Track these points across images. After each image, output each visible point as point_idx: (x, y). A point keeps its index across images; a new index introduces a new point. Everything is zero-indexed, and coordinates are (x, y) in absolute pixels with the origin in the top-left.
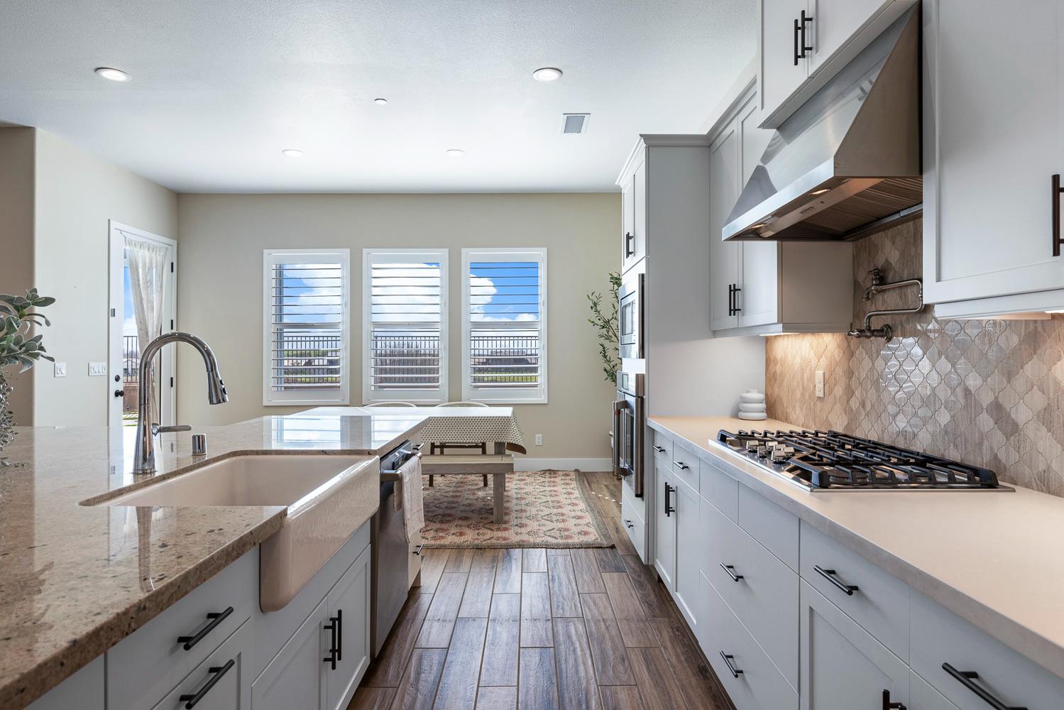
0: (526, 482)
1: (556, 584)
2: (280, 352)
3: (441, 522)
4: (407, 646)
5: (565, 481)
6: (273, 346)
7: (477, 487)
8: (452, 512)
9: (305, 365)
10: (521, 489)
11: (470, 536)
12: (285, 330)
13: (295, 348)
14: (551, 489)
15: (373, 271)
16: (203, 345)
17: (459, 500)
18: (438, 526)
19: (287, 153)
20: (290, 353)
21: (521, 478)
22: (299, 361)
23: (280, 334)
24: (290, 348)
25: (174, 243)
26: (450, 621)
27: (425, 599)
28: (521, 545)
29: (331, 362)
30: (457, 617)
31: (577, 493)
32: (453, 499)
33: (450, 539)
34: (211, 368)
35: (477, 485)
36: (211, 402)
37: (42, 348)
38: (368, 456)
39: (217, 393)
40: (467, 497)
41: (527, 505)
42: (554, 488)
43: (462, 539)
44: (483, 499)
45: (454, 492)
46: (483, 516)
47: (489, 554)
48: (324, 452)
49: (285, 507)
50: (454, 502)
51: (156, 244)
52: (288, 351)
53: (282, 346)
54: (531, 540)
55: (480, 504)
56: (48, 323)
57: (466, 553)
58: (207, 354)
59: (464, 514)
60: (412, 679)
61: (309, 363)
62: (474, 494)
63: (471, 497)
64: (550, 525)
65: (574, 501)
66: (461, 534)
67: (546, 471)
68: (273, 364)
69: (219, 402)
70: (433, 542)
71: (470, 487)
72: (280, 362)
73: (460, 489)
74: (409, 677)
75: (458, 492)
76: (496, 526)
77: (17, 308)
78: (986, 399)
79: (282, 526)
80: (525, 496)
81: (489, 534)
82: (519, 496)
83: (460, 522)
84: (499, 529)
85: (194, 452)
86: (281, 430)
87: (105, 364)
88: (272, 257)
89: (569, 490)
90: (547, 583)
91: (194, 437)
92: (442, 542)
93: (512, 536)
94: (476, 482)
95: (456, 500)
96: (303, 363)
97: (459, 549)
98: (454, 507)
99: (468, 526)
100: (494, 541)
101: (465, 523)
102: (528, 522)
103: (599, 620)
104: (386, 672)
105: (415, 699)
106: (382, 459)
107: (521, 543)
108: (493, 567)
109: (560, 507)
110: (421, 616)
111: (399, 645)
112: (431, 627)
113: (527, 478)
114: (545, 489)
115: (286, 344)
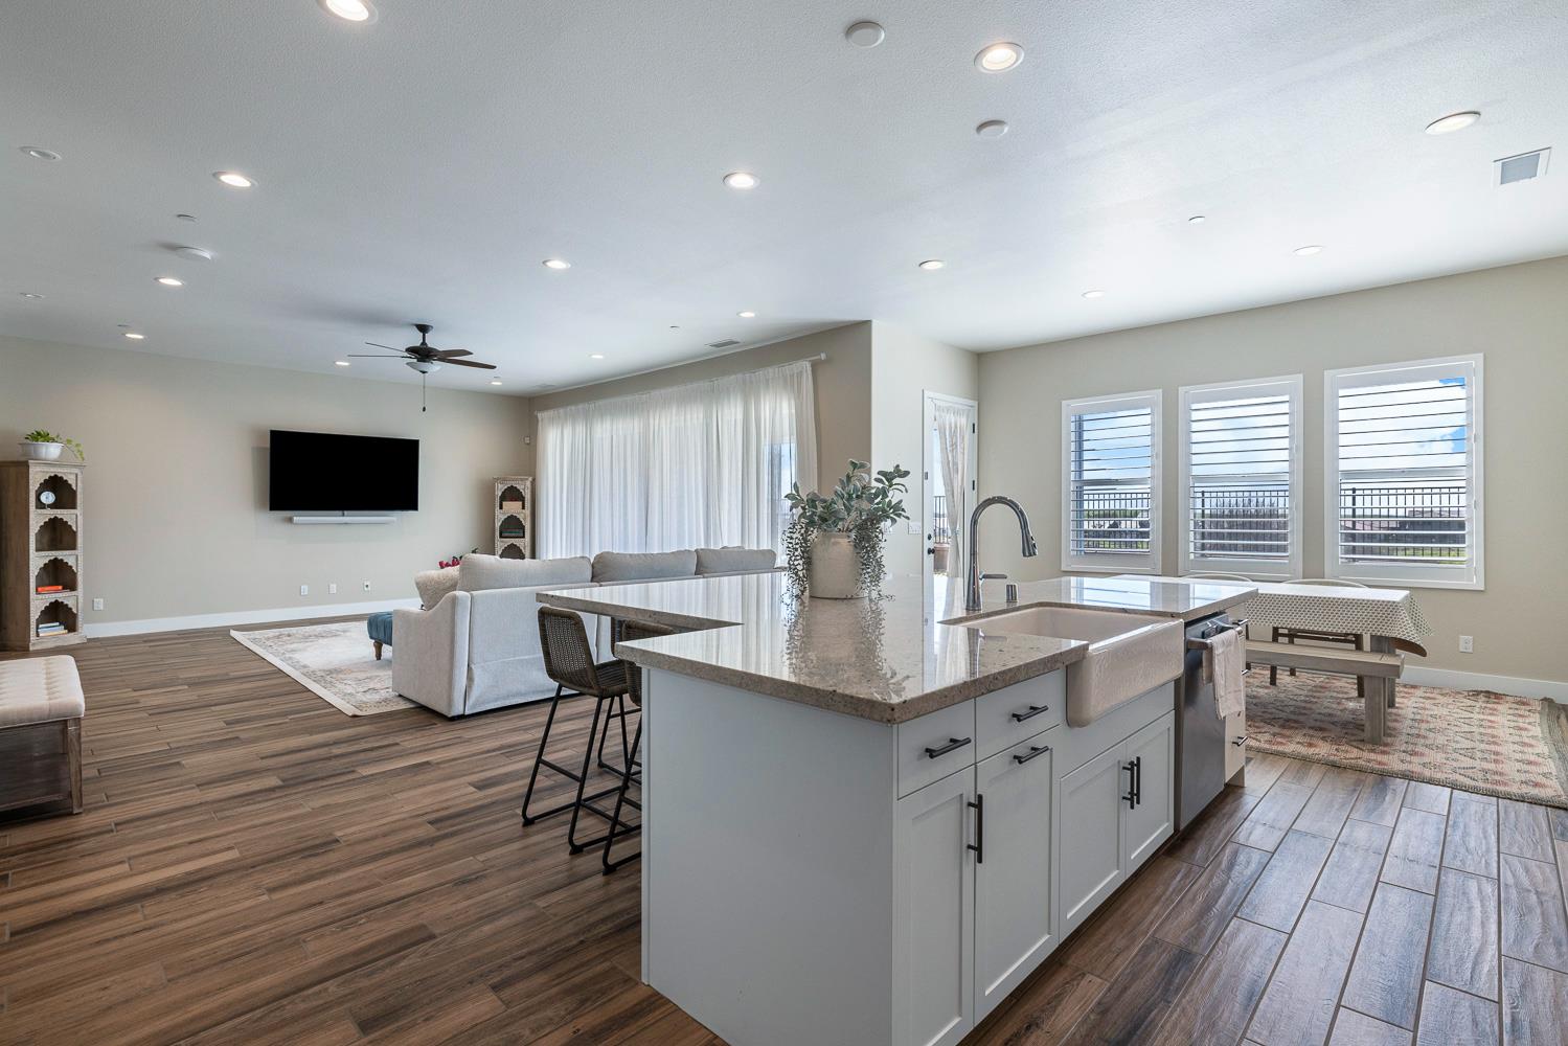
0: (1437, 701)
1: (1459, 833)
2: (1080, 511)
3: (1283, 727)
4: (1221, 836)
5: (1519, 712)
6: (1072, 506)
7: (1346, 696)
8: (1302, 718)
9: (1110, 526)
10: (1425, 709)
11: (1323, 750)
12: (1085, 488)
13: (1096, 507)
14: (1482, 717)
15: (1194, 413)
16: (1017, 506)
17: (1314, 707)
18: (1276, 730)
19: (1087, 296)
20: (1091, 513)
21: (1428, 695)
22: (1102, 523)
23: (1080, 493)
24: (1091, 508)
25: (975, 404)
26: (1280, 829)
27: (1249, 800)
28: (1408, 777)
29: (1142, 524)
30: (1290, 828)
31: (1537, 731)
32: (1303, 705)
33: (1290, 748)
34: (1024, 525)
35: (1346, 693)
36: (1024, 555)
37: (903, 510)
38: (1170, 619)
39: (1029, 548)
40: (1326, 704)
41: (1430, 730)
42: (1490, 718)
43: (1311, 751)
44: (1353, 712)
45: (1307, 696)
46: (1349, 731)
47: (1351, 777)
48: (1125, 611)
49: (1085, 642)
50: (1304, 708)
51: (960, 407)
52: (1089, 511)
53: (1081, 505)
54: (1427, 773)
55: (1348, 717)
56: (907, 491)
57: (1314, 767)
58: (1020, 514)
59: (1318, 724)
60: (1223, 866)
61: (1115, 525)
62: (1339, 703)
63: (1334, 706)
64: (1468, 762)
65: (1527, 740)
66: (1310, 745)
67: (1477, 693)
68: (1072, 526)
69: (1030, 555)
70: (1267, 746)
71: (1335, 694)
72: (1080, 523)
73: (1317, 694)
74: (1220, 863)
75: (1314, 697)
76: (1370, 746)
77: (887, 480)
79: (1084, 657)
80: (1429, 719)
81: (1355, 753)
82: (1418, 717)
83: (1311, 732)
84: (1373, 751)
85: (1008, 600)
86: (1081, 589)
87: (920, 524)
88: (1070, 408)
89: (1521, 725)
90: (1443, 827)
91: (1008, 586)
92: (1280, 748)
93: (1393, 762)
94: (1346, 690)
95: (1308, 705)
96: (1107, 525)
97: (1306, 762)
98: (1305, 714)
99: (1323, 739)
100: (1361, 762)
101: (1320, 734)
102: (1427, 751)
103: (1529, 891)
104: (1193, 851)
105: (1224, 885)
106: (1187, 625)
107: (1407, 773)
108: (1355, 790)
109: (1495, 743)
110: (1241, 814)
111: (1210, 833)
112: (1253, 828)
113: (1440, 697)
114: (1472, 715)
115: (1086, 503)
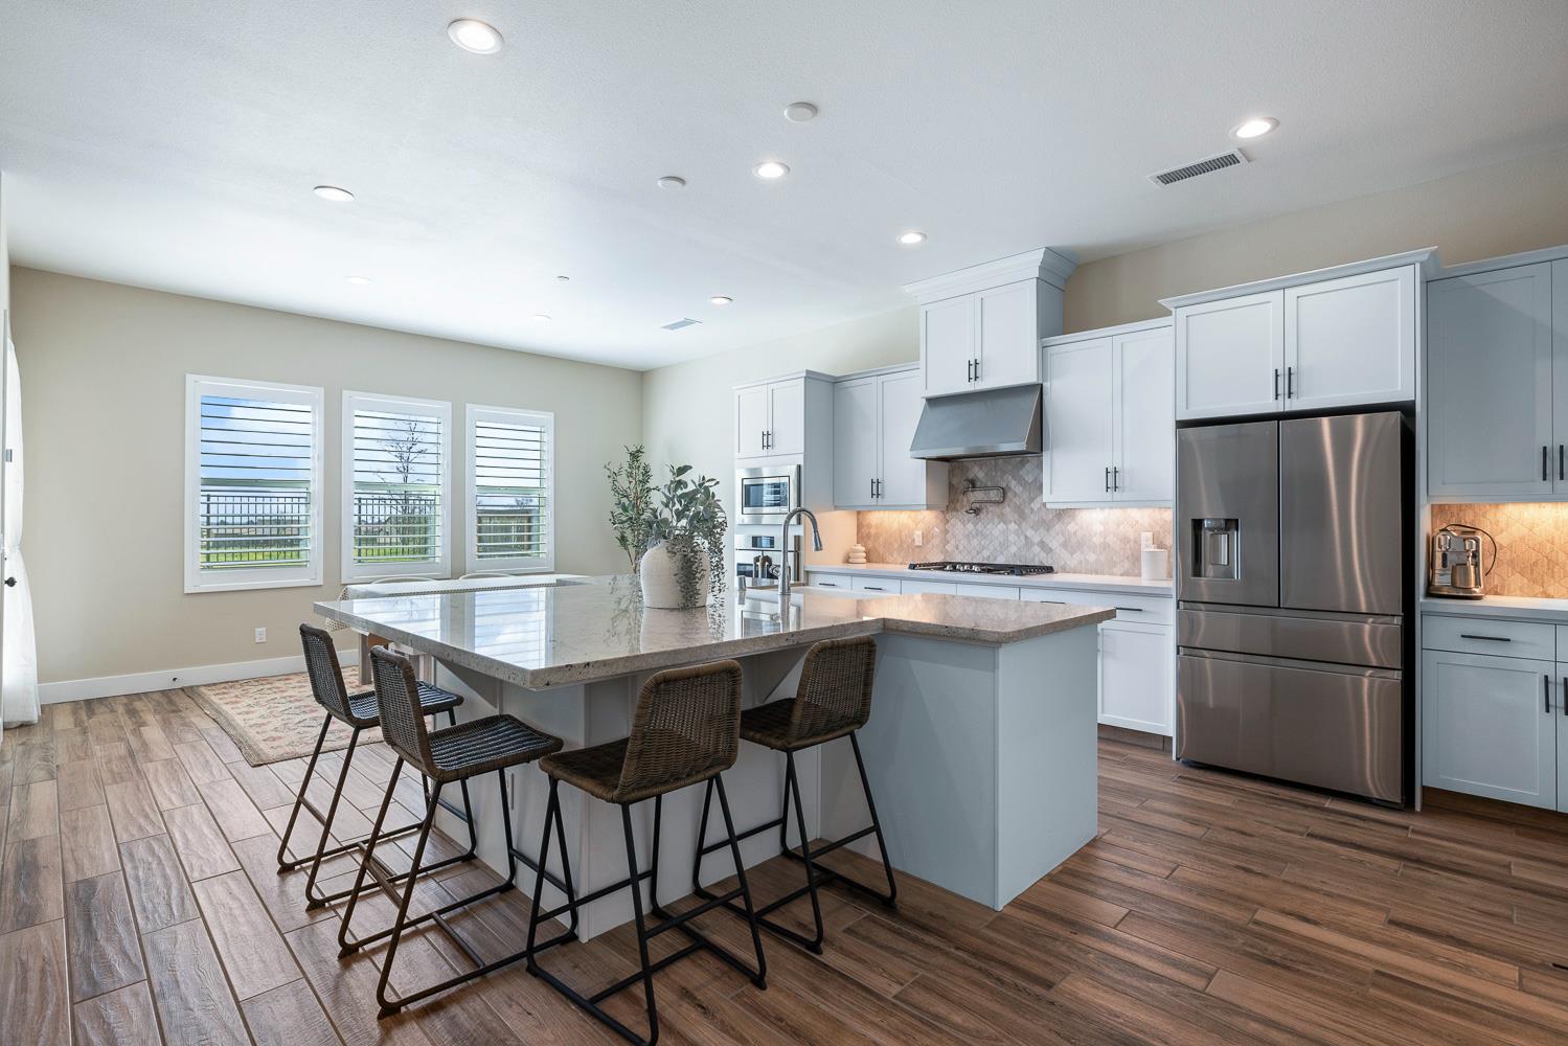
78: (1036, 539)
88: (199, 386)
